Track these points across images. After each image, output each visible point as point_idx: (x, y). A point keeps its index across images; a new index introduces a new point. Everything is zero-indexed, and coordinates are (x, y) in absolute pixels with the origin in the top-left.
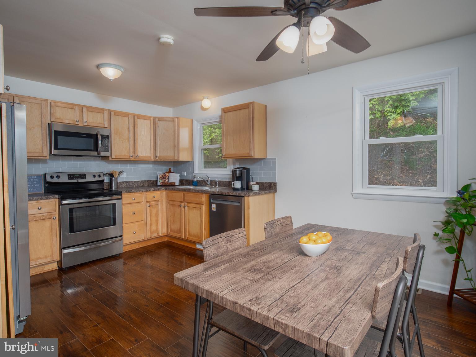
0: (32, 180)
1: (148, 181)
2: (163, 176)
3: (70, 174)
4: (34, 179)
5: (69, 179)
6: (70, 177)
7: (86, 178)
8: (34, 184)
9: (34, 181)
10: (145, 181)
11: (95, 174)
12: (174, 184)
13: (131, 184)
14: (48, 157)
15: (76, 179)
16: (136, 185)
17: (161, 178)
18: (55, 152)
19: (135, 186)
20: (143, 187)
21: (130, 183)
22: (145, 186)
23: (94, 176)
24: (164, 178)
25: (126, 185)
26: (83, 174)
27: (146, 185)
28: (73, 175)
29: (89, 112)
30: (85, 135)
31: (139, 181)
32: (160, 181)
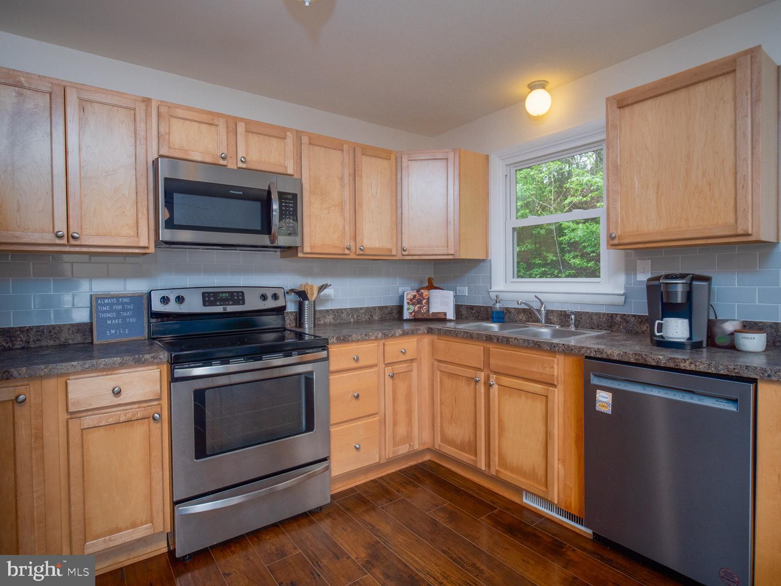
0: (120, 307)
1: (381, 308)
2: (415, 296)
3: (209, 293)
4: (123, 304)
5: (204, 305)
6: (207, 299)
7: (244, 303)
8: (124, 318)
9: (124, 310)
10: (374, 308)
11: (265, 291)
12: (442, 316)
13: (344, 315)
14: (152, 249)
15: (220, 305)
16: (355, 316)
17: (411, 300)
18: (166, 235)
19: (352, 320)
20: (370, 322)
21: (343, 313)
22: (375, 320)
23: (264, 297)
24: (420, 302)
25: (334, 318)
26: (238, 292)
27: (376, 318)
28: (215, 294)
29: (250, 135)
30: (241, 193)
31: (361, 309)
32: (408, 309)
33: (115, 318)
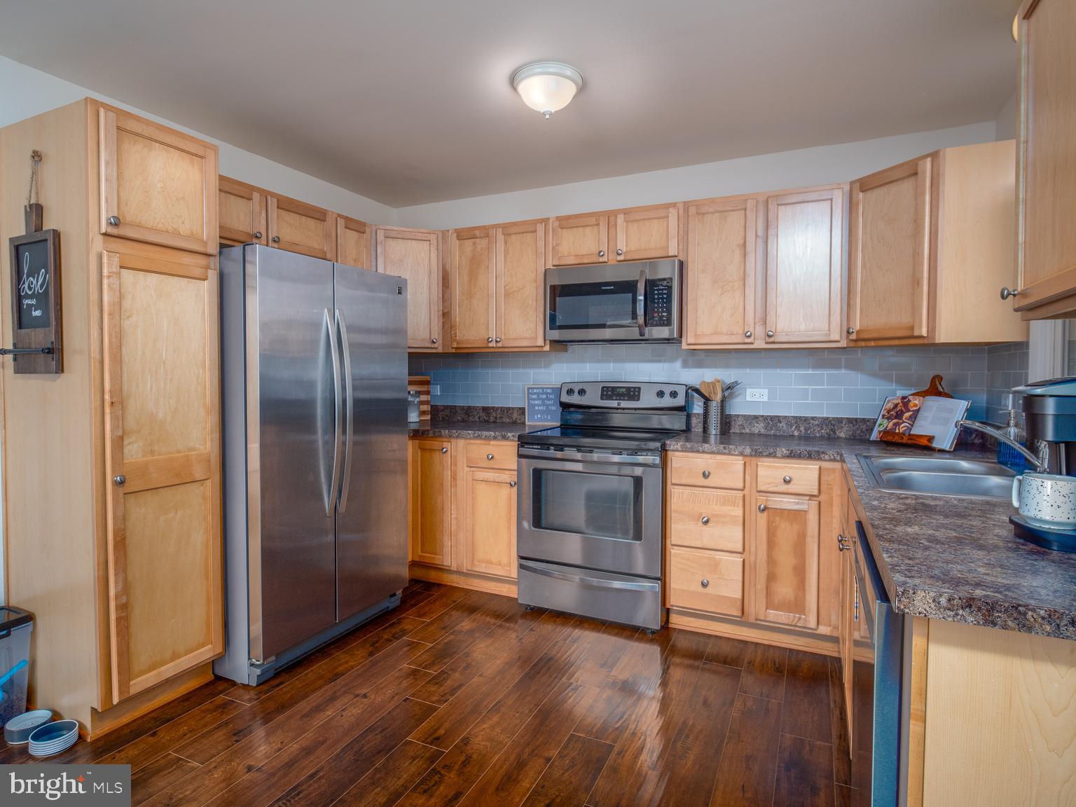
0: (545, 396)
2: (896, 405)
3: (608, 387)
4: (547, 393)
5: (602, 399)
6: (605, 393)
7: (638, 400)
8: (548, 406)
9: (547, 399)
10: (840, 420)
11: (663, 388)
13: (783, 425)
14: (547, 348)
15: (616, 400)
16: (802, 429)
17: (889, 412)
19: (796, 433)
20: (831, 439)
21: (780, 422)
22: (839, 438)
23: (661, 394)
24: (899, 415)
25: (766, 428)
26: (635, 388)
27: (842, 435)
28: (613, 389)
29: (630, 224)
30: (612, 287)
31: (813, 418)
32: (880, 425)
33: (541, 406)
